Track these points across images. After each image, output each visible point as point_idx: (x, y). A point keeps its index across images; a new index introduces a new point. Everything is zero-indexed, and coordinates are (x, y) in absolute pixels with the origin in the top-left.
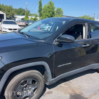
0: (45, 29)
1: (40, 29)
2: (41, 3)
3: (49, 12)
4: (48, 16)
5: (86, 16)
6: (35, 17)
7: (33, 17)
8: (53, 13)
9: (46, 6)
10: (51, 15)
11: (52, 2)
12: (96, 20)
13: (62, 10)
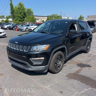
0: (23, 29)
1: (18, 30)
2: (12, 5)
3: (21, 13)
4: (20, 17)
5: (54, 15)
6: (6, 19)
7: (4, 20)
8: (25, 14)
9: (16, 7)
10: (23, 16)
11: (21, 3)
12: (63, 18)
13: (31, 10)
